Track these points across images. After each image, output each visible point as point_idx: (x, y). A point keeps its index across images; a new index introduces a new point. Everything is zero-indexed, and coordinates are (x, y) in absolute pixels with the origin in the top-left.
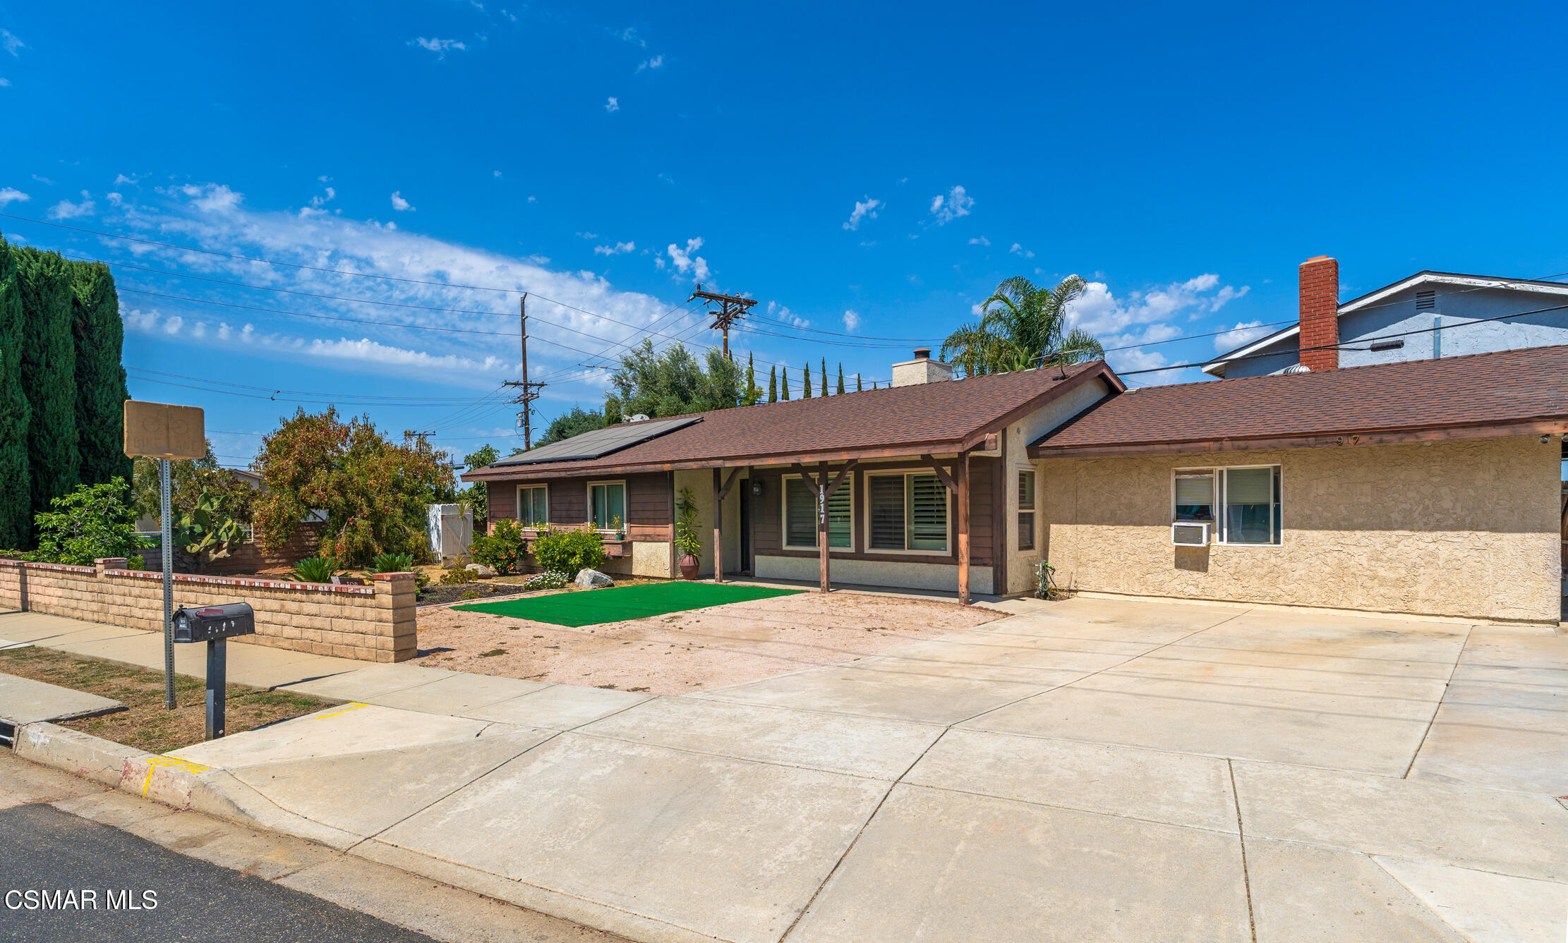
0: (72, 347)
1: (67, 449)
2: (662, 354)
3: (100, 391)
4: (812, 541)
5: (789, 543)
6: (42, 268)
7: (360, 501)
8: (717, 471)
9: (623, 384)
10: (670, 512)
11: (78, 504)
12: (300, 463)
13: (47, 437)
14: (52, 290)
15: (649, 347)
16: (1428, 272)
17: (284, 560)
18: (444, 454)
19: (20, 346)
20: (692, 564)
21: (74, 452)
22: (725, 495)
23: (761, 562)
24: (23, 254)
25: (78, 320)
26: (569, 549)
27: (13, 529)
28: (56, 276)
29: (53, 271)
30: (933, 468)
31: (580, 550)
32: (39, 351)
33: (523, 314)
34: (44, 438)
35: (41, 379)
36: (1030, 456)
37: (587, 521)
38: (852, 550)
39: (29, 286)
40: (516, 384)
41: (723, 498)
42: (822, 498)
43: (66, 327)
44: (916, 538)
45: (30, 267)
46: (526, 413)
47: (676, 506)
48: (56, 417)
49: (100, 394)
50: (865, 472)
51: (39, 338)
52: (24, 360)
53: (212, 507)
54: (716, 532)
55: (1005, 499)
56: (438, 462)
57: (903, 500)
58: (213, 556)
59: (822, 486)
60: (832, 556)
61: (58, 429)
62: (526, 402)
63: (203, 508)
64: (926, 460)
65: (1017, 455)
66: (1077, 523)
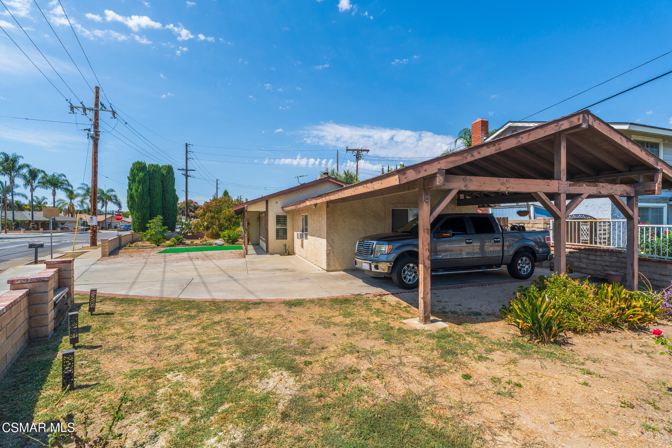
0: (161, 185)
11: (153, 222)
14: (156, 173)
16: (511, 122)
19: (147, 186)
24: (150, 165)
25: (163, 179)
27: (144, 227)
29: (156, 168)
32: (153, 187)
35: (153, 194)
39: (150, 173)
43: (159, 181)
45: (151, 168)
48: (156, 202)
51: (153, 184)
52: (149, 189)
55: (268, 224)
58: (189, 234)
65: (276, 210)
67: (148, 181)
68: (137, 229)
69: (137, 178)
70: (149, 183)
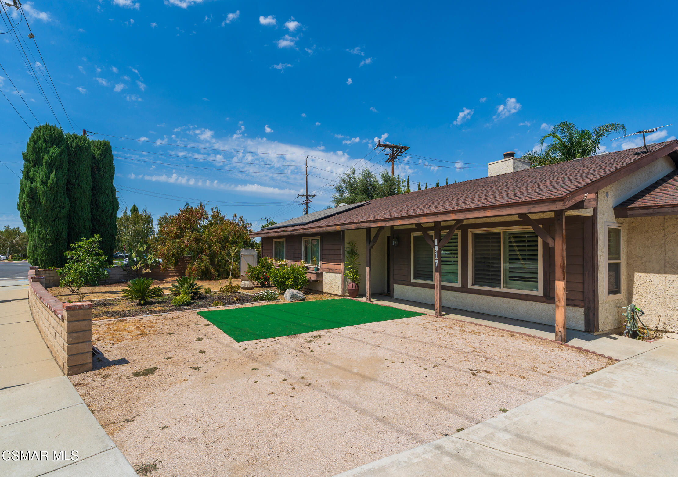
0: (90, 177)
1: (85, 222)
2: (359, 175)
3: (102, 197)
4: (431, 278)
5: (415, 278)
6: (78, 143)
7: (205, 247)
8: (369, 230)
9: (340, 191)
10: (342, 256)
11: (80, 247)
12: (180, 228)
13: (77, 217)
14: (81, 152)
15: (353, 172)
17: (178, 274)
18: (250, 224)
19: (65, 176)
20: (354, 288)
21: (88, 223)
22: (374, 245)
23: (398, 289)
24: (71, 137)
25: (94, 165)
26: (286, 276)
27: (58, 257)
28: (83, 146)
29: (82, 144)
30: (530, 226)
31: (292, 276)
32: (75, 179)
33: (306, 165)
34: (75, 217)
35: (75, 191)
36: (617, 216)
37: (302, 259)
38: (459, 285)
39: (72, 150)
40: (303, 196)
41: (372, 247)
42: (436, 248)
43: (87, 169)
44: (510, 280)
45: (73, 142)
46: (307, 208)
47: (345, 251)
48: (81, 208)
49: (102, 198)
50: (469, 230)
51: (75, 173)
52: (68, 182)
53: (144, 249)
54: (368, 269)
55: (597, 251)
56: (248, 229)
57: (500, 250)
58: (144, 271)
59: (436, 240)
60: (443, 288)
61: (81, 214)
62: (307, 204)
63: (140, 249)
64: (524, 219)
65: (606, 215)
66: (665, 273)
67: (66, 166)
68: (41, 261)
69: (46, 158)
70: (68, 170)
